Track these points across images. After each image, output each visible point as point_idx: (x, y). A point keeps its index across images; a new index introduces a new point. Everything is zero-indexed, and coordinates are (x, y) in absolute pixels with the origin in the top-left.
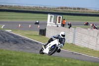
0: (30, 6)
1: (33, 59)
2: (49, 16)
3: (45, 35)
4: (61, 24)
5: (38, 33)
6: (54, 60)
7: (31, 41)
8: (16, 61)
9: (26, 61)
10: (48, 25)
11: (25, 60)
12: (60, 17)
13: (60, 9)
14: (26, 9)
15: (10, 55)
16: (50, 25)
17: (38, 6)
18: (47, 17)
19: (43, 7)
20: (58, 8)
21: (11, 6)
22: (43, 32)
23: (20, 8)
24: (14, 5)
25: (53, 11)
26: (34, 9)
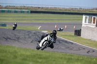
0: (66, 7)
1: (62, 58)
2: (84, 17)
3: (80, 35)
4: (95, 24)
5: (73, 33)
6: (83, 59)
7: (66, 42)
8: (44, 61)
9: (54, 61)
10: (83, 25)
11: (54, 59)
12: (94, 18)
13: (95, 10)
14: (62, 10)
15: (40, 55)
16: (85, 26)
17: (74, 7)
18: (82, 18)
19: (78, 8)
20: (94, 9)
21: (48, 8)
22: (78, 33)
23: (56, 10)
24: (50, 7)
25: (89, 12)
26: (70, 10)
